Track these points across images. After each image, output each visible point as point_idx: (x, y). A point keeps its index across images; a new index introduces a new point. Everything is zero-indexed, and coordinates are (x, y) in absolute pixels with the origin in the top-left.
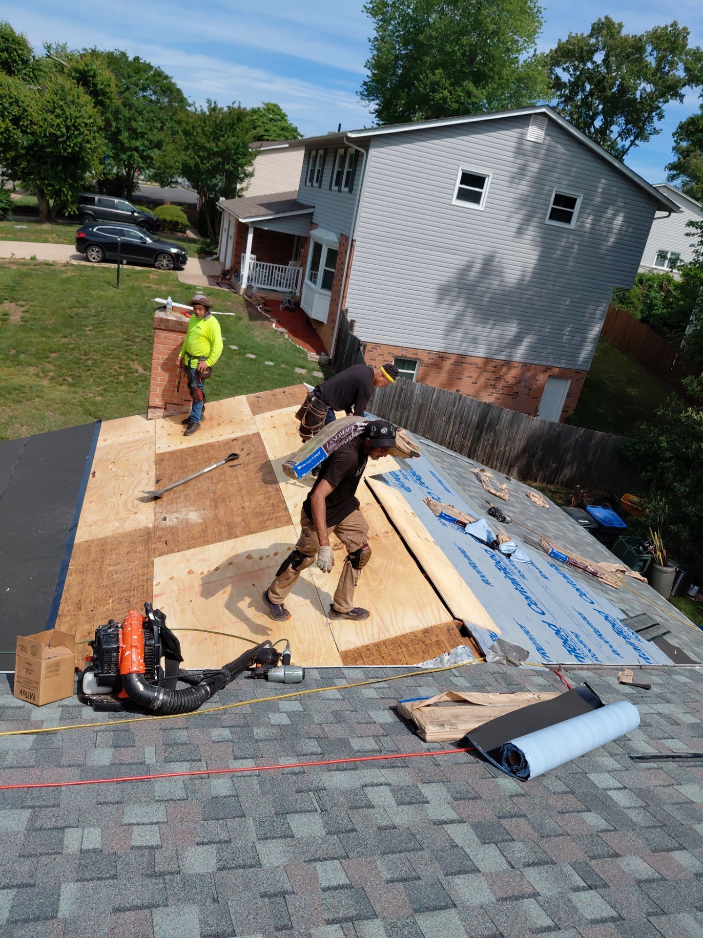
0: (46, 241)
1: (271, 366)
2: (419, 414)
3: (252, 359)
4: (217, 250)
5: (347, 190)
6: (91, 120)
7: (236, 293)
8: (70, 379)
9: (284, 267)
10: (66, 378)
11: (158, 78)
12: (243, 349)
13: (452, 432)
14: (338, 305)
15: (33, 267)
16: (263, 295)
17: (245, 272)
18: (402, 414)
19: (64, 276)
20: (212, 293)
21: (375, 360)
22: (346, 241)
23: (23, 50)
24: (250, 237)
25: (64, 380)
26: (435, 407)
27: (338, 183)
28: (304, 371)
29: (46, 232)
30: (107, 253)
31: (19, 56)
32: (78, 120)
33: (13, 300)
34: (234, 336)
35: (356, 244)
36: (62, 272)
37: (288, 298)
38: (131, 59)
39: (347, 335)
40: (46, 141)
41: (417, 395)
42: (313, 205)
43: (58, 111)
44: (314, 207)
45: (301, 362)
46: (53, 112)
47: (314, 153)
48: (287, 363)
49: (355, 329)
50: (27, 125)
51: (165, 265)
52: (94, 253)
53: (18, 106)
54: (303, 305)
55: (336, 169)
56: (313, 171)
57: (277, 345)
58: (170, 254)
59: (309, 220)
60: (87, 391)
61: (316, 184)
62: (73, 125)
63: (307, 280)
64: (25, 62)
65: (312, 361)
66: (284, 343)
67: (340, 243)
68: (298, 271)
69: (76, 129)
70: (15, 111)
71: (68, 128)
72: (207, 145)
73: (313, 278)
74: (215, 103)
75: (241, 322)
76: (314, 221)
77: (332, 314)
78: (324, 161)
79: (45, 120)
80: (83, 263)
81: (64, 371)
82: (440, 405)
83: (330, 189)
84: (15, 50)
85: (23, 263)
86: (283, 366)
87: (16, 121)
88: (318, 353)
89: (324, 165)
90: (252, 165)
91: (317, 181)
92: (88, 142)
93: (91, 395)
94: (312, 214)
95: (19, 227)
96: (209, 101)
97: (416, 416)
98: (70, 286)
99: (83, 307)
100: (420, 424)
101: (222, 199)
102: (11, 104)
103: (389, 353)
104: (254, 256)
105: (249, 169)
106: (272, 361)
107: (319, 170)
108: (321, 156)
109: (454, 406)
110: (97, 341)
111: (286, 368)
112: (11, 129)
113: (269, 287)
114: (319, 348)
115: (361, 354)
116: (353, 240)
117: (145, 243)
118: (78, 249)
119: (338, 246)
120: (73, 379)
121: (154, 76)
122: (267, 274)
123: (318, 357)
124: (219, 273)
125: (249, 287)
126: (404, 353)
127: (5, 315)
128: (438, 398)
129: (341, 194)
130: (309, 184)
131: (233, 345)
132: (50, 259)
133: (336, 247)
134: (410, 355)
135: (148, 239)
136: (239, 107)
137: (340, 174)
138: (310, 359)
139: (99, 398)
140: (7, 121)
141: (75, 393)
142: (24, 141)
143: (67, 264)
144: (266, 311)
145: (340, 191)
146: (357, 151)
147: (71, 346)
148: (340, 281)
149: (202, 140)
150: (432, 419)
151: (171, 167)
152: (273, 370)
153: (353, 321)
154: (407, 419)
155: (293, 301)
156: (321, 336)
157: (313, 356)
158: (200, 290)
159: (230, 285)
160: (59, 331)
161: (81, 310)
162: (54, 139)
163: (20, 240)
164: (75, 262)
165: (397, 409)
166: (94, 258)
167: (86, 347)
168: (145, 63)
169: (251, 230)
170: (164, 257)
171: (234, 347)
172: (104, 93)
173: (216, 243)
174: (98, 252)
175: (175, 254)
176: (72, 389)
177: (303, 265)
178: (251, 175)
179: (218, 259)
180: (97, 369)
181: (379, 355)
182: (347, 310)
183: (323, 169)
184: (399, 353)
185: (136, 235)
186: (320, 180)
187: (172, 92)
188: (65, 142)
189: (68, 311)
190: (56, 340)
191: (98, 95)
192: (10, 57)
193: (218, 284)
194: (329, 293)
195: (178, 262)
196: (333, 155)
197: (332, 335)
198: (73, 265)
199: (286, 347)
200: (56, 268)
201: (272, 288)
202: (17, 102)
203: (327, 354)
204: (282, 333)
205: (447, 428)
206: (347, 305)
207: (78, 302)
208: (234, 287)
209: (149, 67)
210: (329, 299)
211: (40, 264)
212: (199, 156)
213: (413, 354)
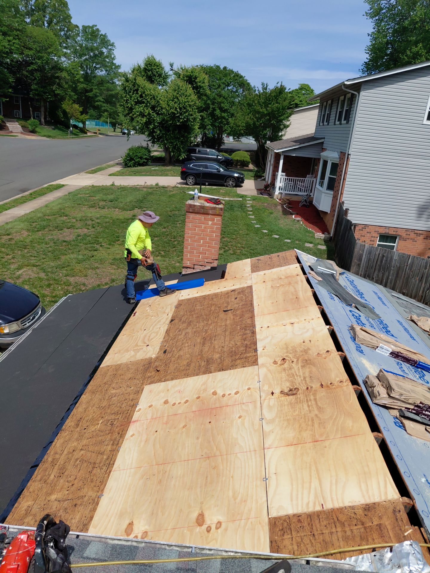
0: (167, 175)
1: (288, 243)
2: (398, 274)
3: (276, 238)
4: (264, 175)
5: (345, 122)
6: (192, 103)
7: (271, 198)
8: (163, 253)
9: (303, 179)
10: (161, 252)
11: (236, 77)
12: (271, 232)
13: (424, 288)
14: (337, 199)
15: (156, 189)
16: (288, 198)
17: (278, 184)
18: (383, 274)
19: (171, 193)
20: (256, 199)
21: (364, 236)
22: (344, 156)
23: (159, 69)
24: (281, 162)
25: (159, 253)
26: (410, 269)
27: (340, 120)
28: (311, 245)
29: (168, 170)
30: (198, 179)
31: (157, 72)
32: (187, 104)
33: (140, 208)
34: (266, 224)
35: (351, 157)
36: (170, 191)
37: (305, 199)
38: (222, 68)
39: (342, 219)
40: (169, 117)
41: (395, 260)
42: (324, 137)
43: (176, 100)
44: (324, 138)
45: (309, 239)
46: (173, 101)
47: (325, 103)
48: (300, 240)
49: (349, 215)
50: (159, 110)
51: (231, 184)
52: (190, 180)
53: (155, 100)
54: (314, 202)
55: (339, 110)
56: (324, 115)
57: (294, 229)
58: (234, 177)
59: (321, 147)
60: (171, 260)
61: (325, 123)
62: (183, 107)
63: (318, 186)
64: (160, 76)
65: (318, 238)
66: (299, 227)
67: (340, 158)
68: (313, 181)
69: (185, 108)
70: (153, 102)
71: (180, 109)
72: (261, 110)
73: (321, 184)
74: (267, 84)
75: (272, 215)
76: (324, 147)
77: (333, 206)
78: (331, 107)
79: (169, 105)
80: (185, 186)
81: (160, 248)
82: (414, 268)
83: (335, 124)
84: (155, 69)
85: (151, 187)
86: (297, 242)
87: (153, 108)
88: (323, 233)
89: (331, 109)
90: (289, 121)
91: (326, 122)
92: (191, 115)
93: (173, 262)
94: (323, 143)
95: (153, 168)
96: (263, 84)
97: (395, 275)
98: (173, 199)
99: (178, 211)
100: (398, 282)
101: (268, 142)
102: (151, 99)
103: (375, 231)
104: (284, 174)
105: (288, 123)
106: (290, 239)
107: (328, 114)
108: (329, 104)
109: (426, 268)
111: (299, 244)
112: (151, 113)
113: (293, 193)
114: (324, 229)
115: (352, 231)
116: (348, 154)
117: (219, 172)
118: (182, 179)
119: (338, 160)
120: (164, 253)
121: (234, 76)
122: (292, 185)
123: (323, 235)
124: (263, 187)
125: (280, 193)
126: (387, 231)
127: (134, 216)
128: (413, 263)
129: (342, 126)
130: (321, 124)
131: (264, 230)
132: (166, 185)
133: (337, 161)
134: (391, 232)
135: (221, 169)
136: (281, 85)
137: (341, 113)
138: (316, 237)
139: (178, 264)
140: (149, 109)
141: (164, 261)
142: (158, 119)
143: (175, 187)
144: (289, 208)
145: (341, 124)
146: (353, 94)
147: (166, 233)
148: (339, 183)
149: (258, 108)
150: (408, 277)
151: (239, 126)
152: (289, 245)
153: (347, 210)
154: (388, 278)
155: (308, 201)
156: (326, 222)
157: (320, 235)
158: (249, 197)
159: (268, 193)
160: (161, 225)
161: (177, 212)
162: (173, 116)
163: (153, 176)
164: (179, 186)
165: (379, 271)
166: (190, 183)
167: (175, 234)
168: (229, 70)
169: (282, 157)
170: (230, 180)
171: (265, 231)
172: (201, 87)
173: (264, 171)
174: (192, 179)
175: (237, 177)
176: (163, 259)
177: (316, 177)
178: (288, 126)
179: (264, 180)
180: (179, 247)
181: (368, 233)
182: (343, 202)
183: (330, 112)
184: (382, 231)
185: (215, 168)
186: (328, 121)
187: (244, 85)
188: (179, 116)
189: (169, 213)
190: (159, 230)
191: (197, 88)
192: (152, 73)
193: (261, 194)
194: (332, 192)
195: (239, 182)
196: (337, 101)
197: (333, 220)
198: (177, 187)
199: (300, 229)
200: (168, 189)
201: (295, 193)
202: (154, 97)
203: (329, 233)
204: (298, 221)
205: (420, 285)
206: (343, 199)
207: (176, 208)
208: (271, 195)
209: (232, 71)
210: (332, 196)
211: (159, 187)
212: (256, 118)
213: (394, 231)
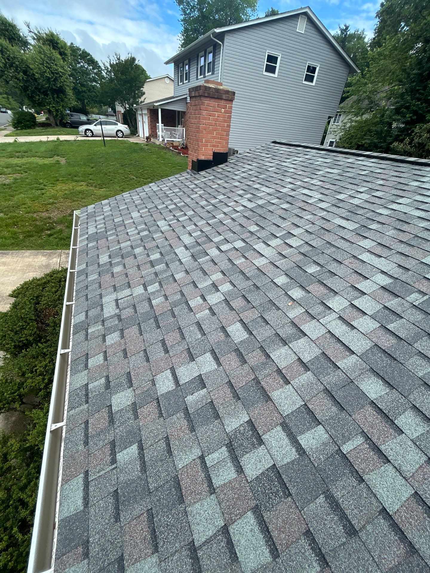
5: (210, 73)
9: (177, 128)
11: (85, 55)
17: (160, 133)
23: (15, 31)
24: (160, 114)
27: (203, 74)
31: (14, 34)
33: (58, 155)
36: (75, 143)
37: (183, 143)
38: (69, 44)
47: (181, 65)
55: (199, 66)
56: (182, 74)
68: (183, 130)
78: (190, 65)
83: (197, 79)
84: (11, 31)
91: (186, 80)
94: (186, 98)
104: (163, 125)
107: (186, 73)
108: (187, 64)
110: (108, 167)
113: (171, 140)
122: (170, 132)
125: (163, 140)
130: (180, 84)
132: (66, 140)
143: (76, 140)
144: (175, 149)
145: (205, 77)
158: (142, 144)
159: (152, 142)
161: (93, 156)
168: (76, 47)
169: (160, 110)
177: (185, 126)
178: (144, 93)
179: (139, 136)
183: (190, 70)
186: (188, 78)
187: (93, 63)
189: (88, 157)
190: (88, 169)
198: (79, 140)
200: (72, 142)
207: (90, 153)
208: (155, 143)
211: (62, 141)
